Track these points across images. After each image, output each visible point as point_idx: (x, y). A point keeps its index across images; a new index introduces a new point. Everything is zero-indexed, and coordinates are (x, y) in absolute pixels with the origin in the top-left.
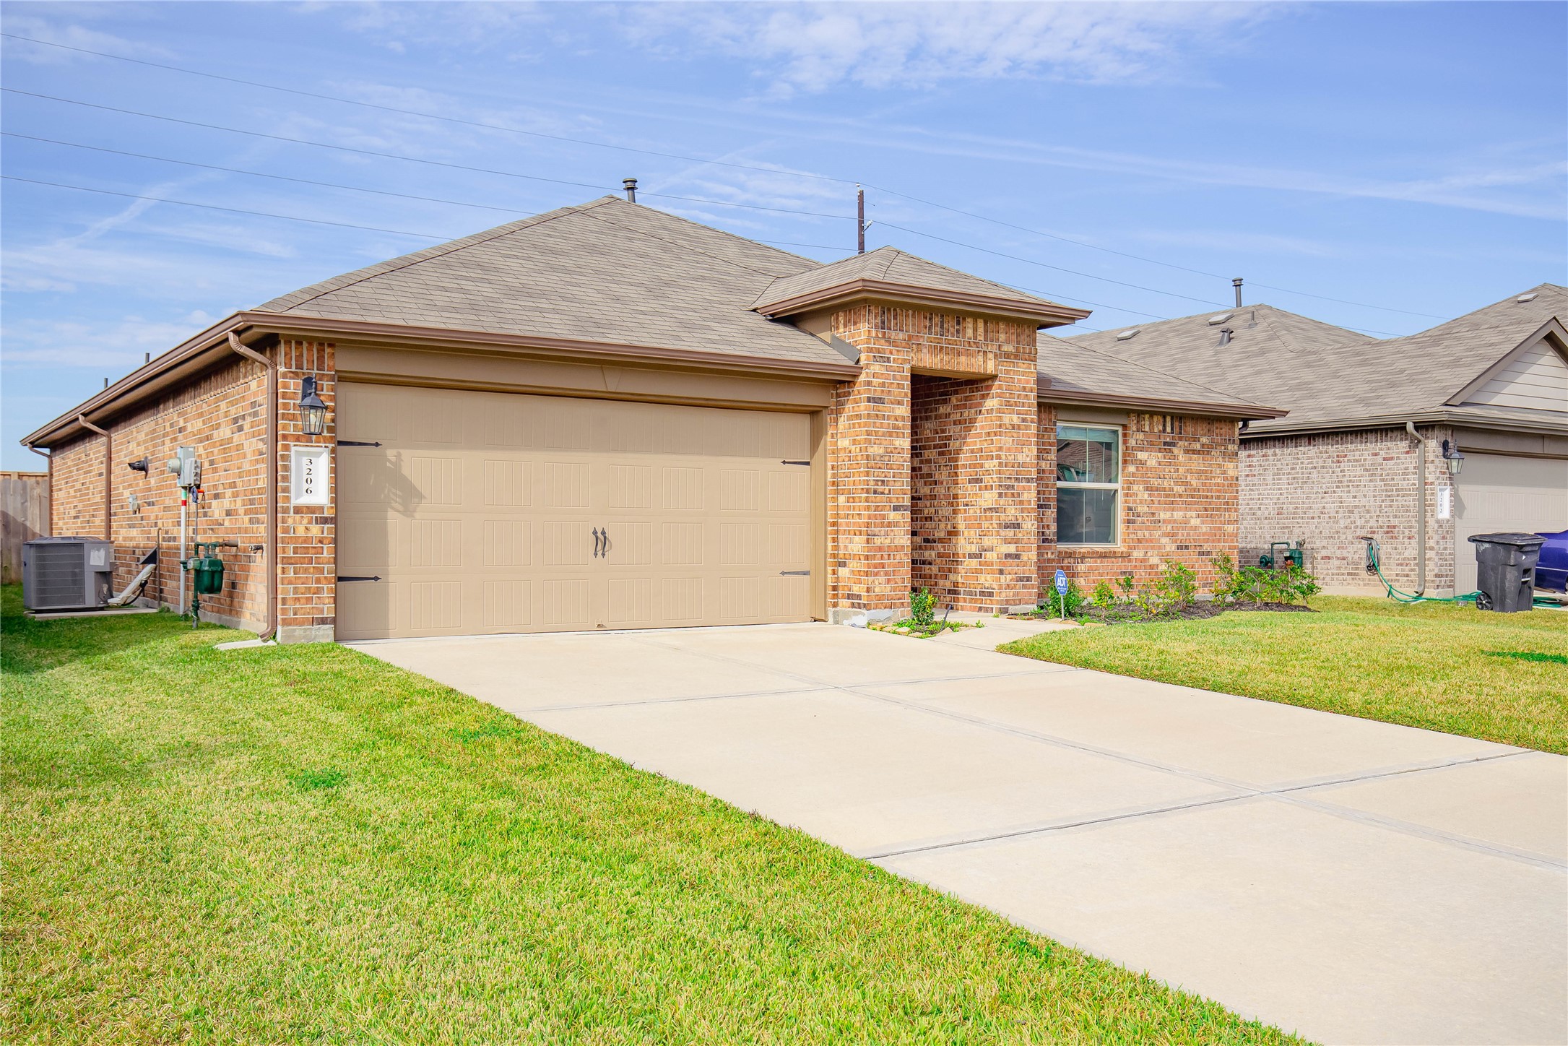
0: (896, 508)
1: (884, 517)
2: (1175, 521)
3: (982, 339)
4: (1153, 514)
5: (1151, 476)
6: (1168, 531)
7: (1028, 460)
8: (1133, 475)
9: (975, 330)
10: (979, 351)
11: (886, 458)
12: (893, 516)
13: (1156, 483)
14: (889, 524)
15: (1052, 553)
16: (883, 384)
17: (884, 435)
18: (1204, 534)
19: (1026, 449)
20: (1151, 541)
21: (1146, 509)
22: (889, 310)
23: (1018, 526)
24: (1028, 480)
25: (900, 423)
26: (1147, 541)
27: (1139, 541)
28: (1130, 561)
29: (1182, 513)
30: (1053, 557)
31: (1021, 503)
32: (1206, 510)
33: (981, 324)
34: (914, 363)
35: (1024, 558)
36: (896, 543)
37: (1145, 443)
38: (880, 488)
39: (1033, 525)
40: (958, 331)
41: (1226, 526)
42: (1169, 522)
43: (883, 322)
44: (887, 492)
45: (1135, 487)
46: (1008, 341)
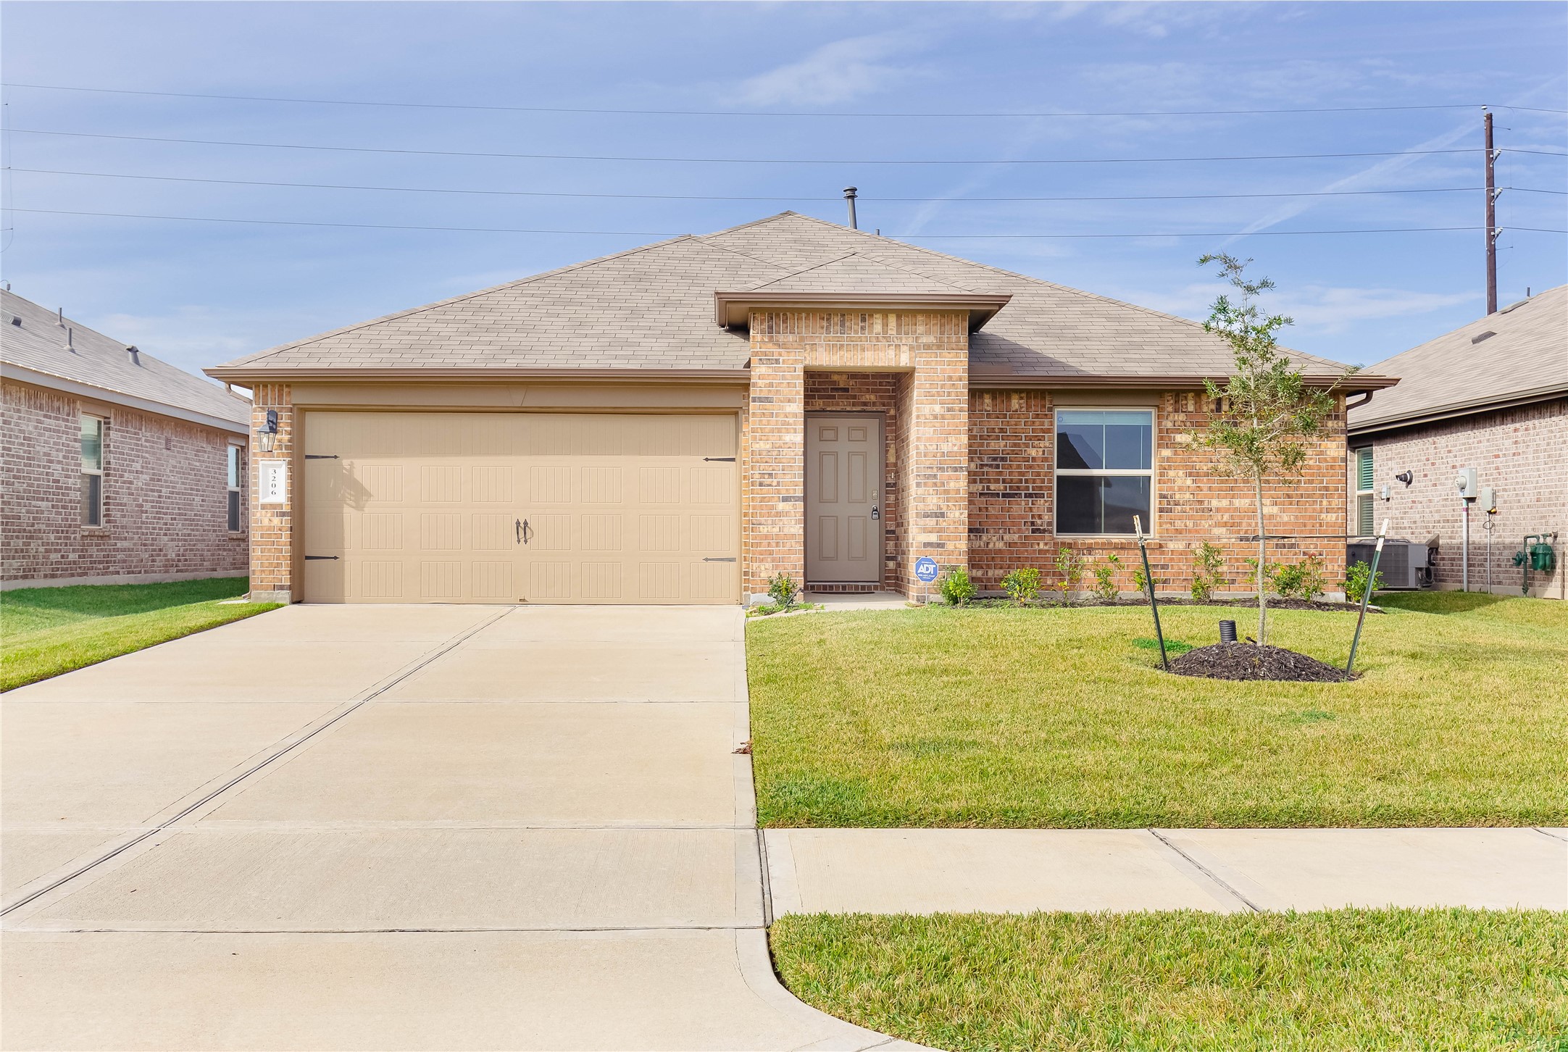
0: (785, 499)
1: (772, 507)
2: (1237, 509)
3: (894, 332)
4: (1201, 502)
5: (1197, 460)
6: (1225, 519)
7: (956, 449)
8: (1168, 459)
9: (885, 325)
10: (889, 346)
11: (775, 453)
12: (781, 506)
13: (1205, 468)
14: (779, 514)
15: (1046, 544)
16: (771, 385)
17: (772, 431)
18: (1285, 524)
19: (952, 439)
20: (1197, 531)
21: (1188, 496)
22: (778, 315)
24: (956, 469)
25: (791, 420)
26: (1190, 531)
27: (1178, 531)
28: (1163, 553)
29: (1248, 501)
30: (1046, 548)
31: (947, 492)
32: (1289, 496)
33: (892, 320)
34: (807, 362)
35: (950, 546)
36: (786, 531)
37: (1188, 424)
38: (767, 481)
39: (961, 514)
40: (863, 328)
41: (1323, 516)
42: (1227, 510)
43: (771, 328)
44: (774, 484)
45: (1172, 473)
46: (928, 333)
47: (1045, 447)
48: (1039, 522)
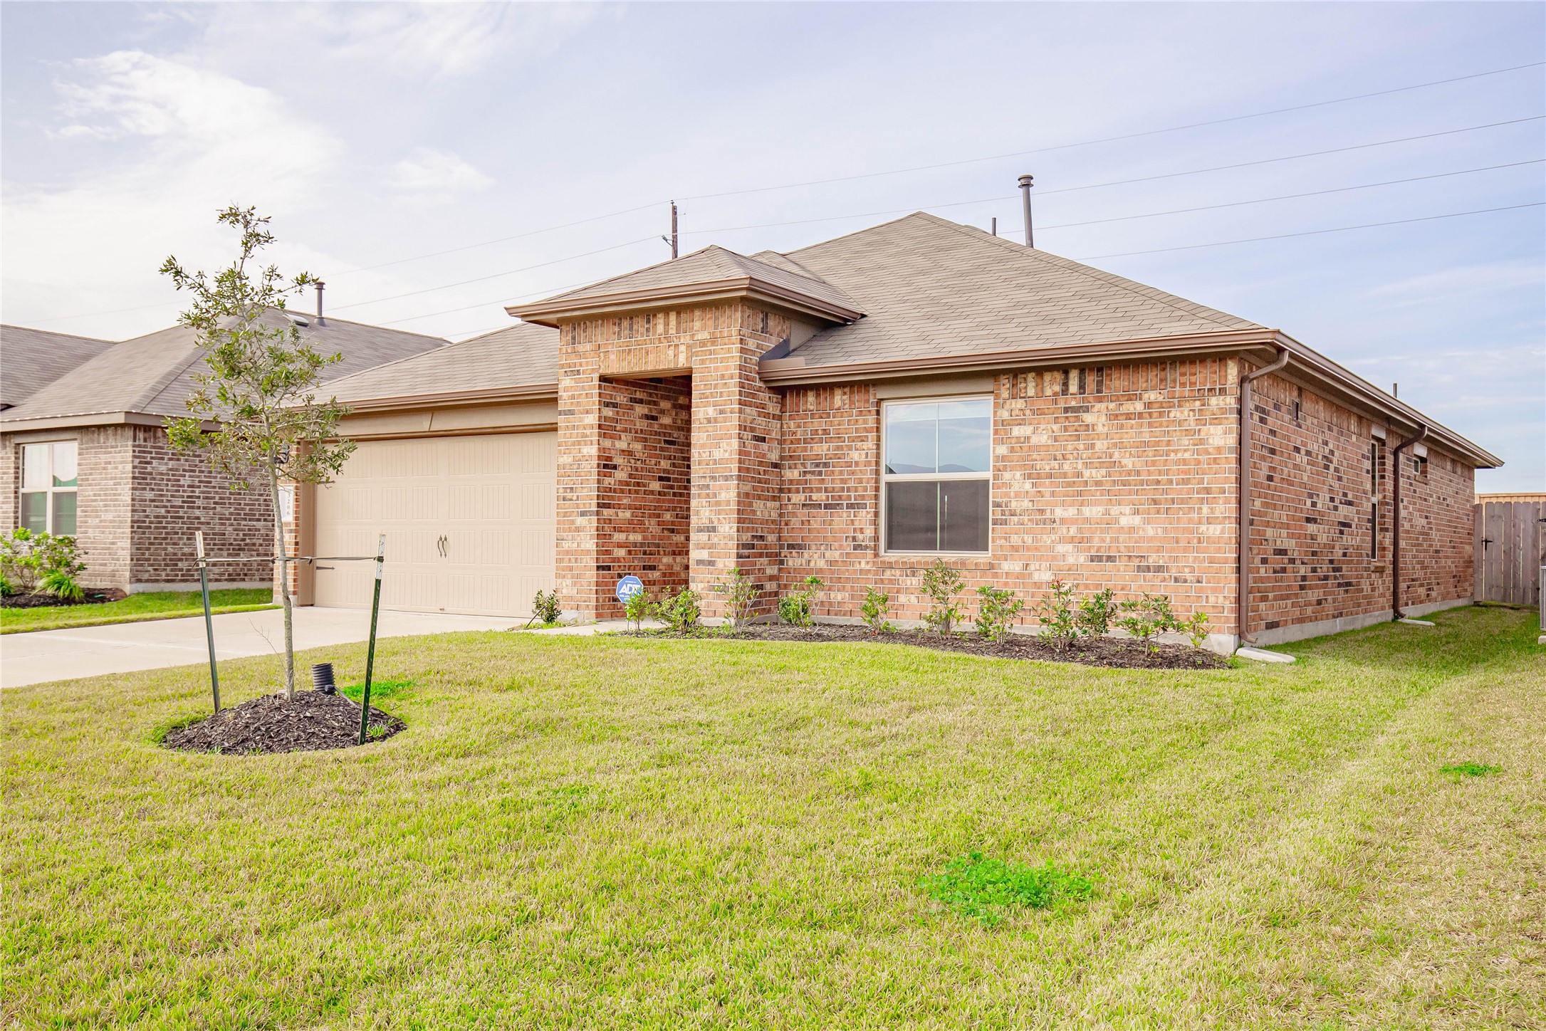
0: (583, 514)
1: (573, 522)
2: (1087, 520)
3: (674, 332)
4: (1042, 511)
5: (1038, 458)
6: (1071, 533)
7: (727, 455)
8: (1004, 458)
9: (667, 324)
10: (669, 346)
11: (575, 467)
12: (580, 521)
13: (1047, 468)
14: (578, 530)
15: (868, 563)
16: (573, 397)
17: (573, 444)
18: (1151, 539)
19: (724, 444)
20: (1037, 549)
21: (1026, 504)
22: (579, 325)
23: (714, 529)
24: (726, 478)
25: (588, 432)
26: (1029, 549)
27: (1015, 549)
28: (995, 575)
29: (1101, 509)
30: (868, 567)
31: (718, 503)
32: (1155, 502)
33: (673, 316)
34: (601, 371)
35: (720, 565)
36: (583, 547)
37: (1028, 412)
38: (569, 495)
39: (731, 528)
40: (648, 330)
41: (1203, 528)
42: (1074, 521)
43: (574, 338)
44: (575, 498)
45: (1007, 476)
46: (703, 328)
47: (868, 449)
48: (860, 536)
